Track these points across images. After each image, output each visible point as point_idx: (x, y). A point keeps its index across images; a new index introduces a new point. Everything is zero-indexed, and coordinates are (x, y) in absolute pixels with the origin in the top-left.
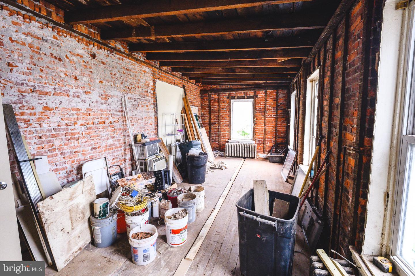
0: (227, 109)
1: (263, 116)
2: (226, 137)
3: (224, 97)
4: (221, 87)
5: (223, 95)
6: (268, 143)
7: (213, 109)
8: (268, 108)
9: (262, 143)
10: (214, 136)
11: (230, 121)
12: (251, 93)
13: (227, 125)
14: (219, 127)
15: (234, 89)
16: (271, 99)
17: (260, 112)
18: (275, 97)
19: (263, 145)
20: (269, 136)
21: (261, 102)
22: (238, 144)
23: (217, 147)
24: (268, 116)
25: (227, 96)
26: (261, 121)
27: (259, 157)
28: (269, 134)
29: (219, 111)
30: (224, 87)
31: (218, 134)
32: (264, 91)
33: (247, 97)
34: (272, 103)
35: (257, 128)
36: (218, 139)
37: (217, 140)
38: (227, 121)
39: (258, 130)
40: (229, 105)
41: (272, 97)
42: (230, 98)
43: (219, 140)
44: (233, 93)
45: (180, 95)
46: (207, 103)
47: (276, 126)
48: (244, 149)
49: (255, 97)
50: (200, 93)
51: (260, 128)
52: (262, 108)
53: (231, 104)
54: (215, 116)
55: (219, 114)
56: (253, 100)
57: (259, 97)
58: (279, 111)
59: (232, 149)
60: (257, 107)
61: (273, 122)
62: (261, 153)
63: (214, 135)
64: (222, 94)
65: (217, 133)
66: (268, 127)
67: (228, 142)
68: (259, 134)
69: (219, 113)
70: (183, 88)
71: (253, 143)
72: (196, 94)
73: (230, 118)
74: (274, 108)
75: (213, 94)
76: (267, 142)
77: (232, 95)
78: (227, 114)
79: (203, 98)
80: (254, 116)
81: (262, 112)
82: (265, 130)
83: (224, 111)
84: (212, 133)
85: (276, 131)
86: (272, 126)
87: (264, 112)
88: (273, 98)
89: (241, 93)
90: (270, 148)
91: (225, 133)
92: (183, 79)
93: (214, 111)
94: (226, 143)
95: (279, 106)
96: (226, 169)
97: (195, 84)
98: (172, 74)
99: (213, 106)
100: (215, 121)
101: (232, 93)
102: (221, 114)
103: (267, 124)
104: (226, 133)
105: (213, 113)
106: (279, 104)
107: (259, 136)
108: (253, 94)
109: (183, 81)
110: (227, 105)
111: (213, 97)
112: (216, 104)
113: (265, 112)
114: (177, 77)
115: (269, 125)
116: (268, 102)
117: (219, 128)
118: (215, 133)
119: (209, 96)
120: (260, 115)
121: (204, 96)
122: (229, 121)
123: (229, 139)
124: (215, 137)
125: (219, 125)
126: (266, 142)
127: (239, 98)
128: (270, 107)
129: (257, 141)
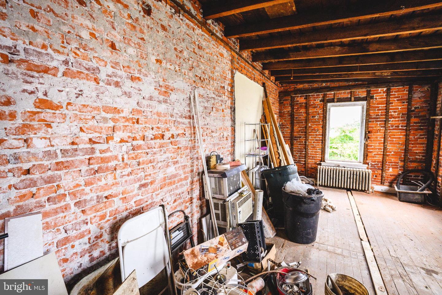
0: (320, 117)
1: (381, 127)
2: (317, 157)
3: (315, 100)
4: (311, 86)
5: (315, 98)
6: (391, 170)
7: (297, 118)
8: (392, 115)
9: (379, 169)
10: (297, 155)
11: (324, 135)
12: (361, 92)
13: (320, 140)
14: (305, 142)
15: (332, 88)
16: (397, 100)
17: (377, 121)
18: (406, 97)
19: (380, 172)
20: (392, 158)
21: (380, 106)
22: (337, 168)
23: (302, 171)
24: (392, 126)
25: (320, 99)
26: (379, 135)
27: (374, 190)
28: (392, 155)
29: (307, 121)
30: (316, 85)
31: (304, 152)
32: (385, 89)
33: (355, 98)
34: (400, 108)
35: (371, 146)
36: (304, 160)
37: (302, 161)
38: (320, 135)
39: (372, 149)
40: (323, 111)
41: (399, 97)
42: (325, 101)
43: (305, 161)
44: (332, 94)
45: (260, 97)
46: (289, 109)
47: (407, 142)
48: (349, 176)
49: (368, 98)
50: (279, 97)
51: (376, 146)
52: (381, 115)
53: (326, 109)
54: (301, 127)
55: (306, 125)
56: (365, 103)
57: (376, 99)
58: (413, 120)
59: (329, 175)
60: (373, 113)
61: (401, 136)
62: (377, 185)
63: (297, 154)
64: (312, 95)
65: (303, 151)
66: (390, 143)
67: (320, 164)
68: (374, 155)
69: (306, 122)
70: (263, 86)
71: (363, 168)
72: (275, 96)
73: (326, 129)
74: (403, 114)
75: (298, 97)
76: (389, 167)
77: (329, 97)
78: (320, 125)
79: (283, 103)
80: (367, 127)
81: (381, 121)
82: (385, 148)
83: (315, 119)
84: (295, 151)
85: (406, 151)
86: (399, 144)
87: (385, 121)
88: (402, 100)
89: (344, 94)
90: (393, 177)
91: (315, 152)
92: (263, 74)
93: (299, 120)
94: (319, 166)
95: (413, 111)
96: (334, 212)
97: (274, 83)
98: (252, 65)
99: (297, 113)
100: (300, 135)
101: (329, 94)
102: (310, 125)
103: (389, 139)
104: (317, 152)
105: (296, 123)
106: (413, 109)
107: (373, 157)
108: (366, 93)
109: (263, 76)
110: (320, 111)
111: (298, 101)
112: (303, 111)
113: (386, 122)
114: (257, 70)
115: (393, 141)
116: (392, 106)
117: (305, 144)
118: (300, 151)
119: (291, 100)
120: (377, 126)
121: (283, 100)
122: (322, 135)
123: (323, 160)
124: (299, 156)
125: (306, 140)
126: (386, 167)
127: (340, 100)
128: (397, 113)
129: (370, 165)
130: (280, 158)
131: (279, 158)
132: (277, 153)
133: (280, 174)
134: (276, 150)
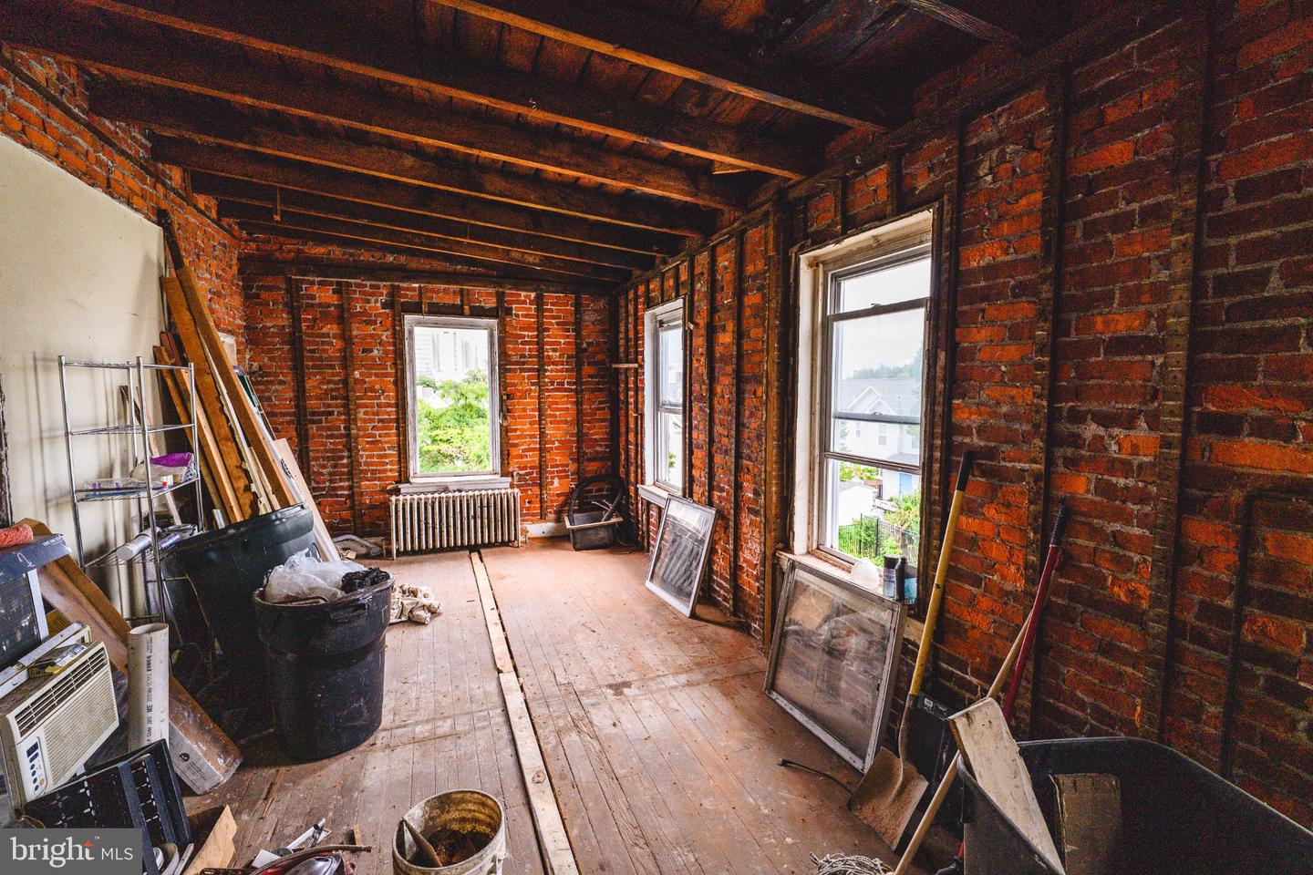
0: (386, 352)
1: (533, 384)
2: (386, 471)
3: (368, 301)
4: (352, 255)
5: (365, 293)
6: (556, 481)
7: (312, 351)
8: (549, 357)
9: (534, 484)
10: (324, 471)
11: (401, 405)
12: (485, 296)
13: (390, 421)
14: (348, 428)
15: (412, 271)
16: (558, 324)
17: (522, 370)
18: (572, 319)
19: (536, 490)
20: (557, 455)
21: (526, 333)
22: (443, 495)
23: (343, 521)
24: (552, 383)
25: (383, 299)
26: (529, 404)
27: (529, 535)
28: (557, 448)
29: (347, 361)
30: (366, 256)
31: (345, 461)
32: (533, 295)
33: (471, 308)
34: (563, 341)
35: (515, 430)
36: (346, 484)
37: (342, 488)
38: (389, 405)
39: (518, 437)
40: (394, 335)
41: (559, 317)
42: (398, 307)
43: (350, 488)
44: (414, 289)
45: (147, 259)
46: (284, 319)
47: (579, 422)
48: (472, 513)
49: (500, 312)
50: (241, 272)
51: (525, 428)
52: (530, 356)
53: (402, 332)
54: (328, 382)
55: (347, 375)
56: (494, 322)
57: (517, 316)
58: (587, 370)
59: (423, 518)
60: (513, 350)
61: (569, 406)
62: (533, 522)
63: (324, 467)
64: (358, 285)
65: (342, 458)
66: (551, 422)
67: (397, 492)
68: (523, 450)
69: (345, 367)
70: (159, 224)
71: (503, 486)
72: (223, 270)
73: (404, 389)
74: (568, 357)
75: (312, 283)
76: (552, 478)
77: (406, 296)
78: (387, 375)
79: (257, 296)
80: (503, 385)
81: (529, 370)
82: (542, 435)
83: (373, 359)
84: (316, 459)
85: (580, 436)
86: (566, 422)
87: (538, 370)
88: (565, 323)
89: (445, 293)
90: (562, 498)
91: (380, 456)
92: (159, 179)
93: (321, 359)
94: (393, 498)
95: (586, 350)
96: (438, 620)
97: (217, 222)
98: (88, 126)
99: (312, 335)
100: (329, 406)
101: (408, 289)
102: (357, 374)
103: (549, 412)
104: (385, 456)
105: (314, 367)
106: (585, 345)
107: (522, 457)
108: (495, 300)
109: (159, 186)
110: (386, 336)
111: (313, 298)
112: (331, 329)
113: (540, 371)
114: (123, 153)
115: (556, 416)
116: (548, 336)
117: (348, 436)
118: (328, 459)
119: (288, 291)
120: (523, 381)
121: (259, 288)
122: (397, 406)
123: (403, 477)
124: (330, 474)
125: (350, 422)
126: (547, 478)
127: (437, 310)
128: (558, 354)
129: (516, 478)
130: (254, 488)
131: (247, 488)
132: (237, 473)
133: (246, 546)
134: (233, 460)
